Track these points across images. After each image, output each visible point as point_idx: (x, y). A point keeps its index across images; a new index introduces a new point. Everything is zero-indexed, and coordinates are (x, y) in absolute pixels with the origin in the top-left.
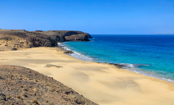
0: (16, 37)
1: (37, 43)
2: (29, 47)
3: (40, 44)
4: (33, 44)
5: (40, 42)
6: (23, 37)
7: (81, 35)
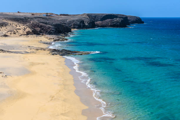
0: (14, 23)
1: (38, 29)
2: (26, 33)
3: (42, 31)
4: (33, 31)
5: (43, 29)
6: (23, 23)
7: (116, 20)
